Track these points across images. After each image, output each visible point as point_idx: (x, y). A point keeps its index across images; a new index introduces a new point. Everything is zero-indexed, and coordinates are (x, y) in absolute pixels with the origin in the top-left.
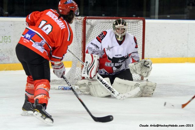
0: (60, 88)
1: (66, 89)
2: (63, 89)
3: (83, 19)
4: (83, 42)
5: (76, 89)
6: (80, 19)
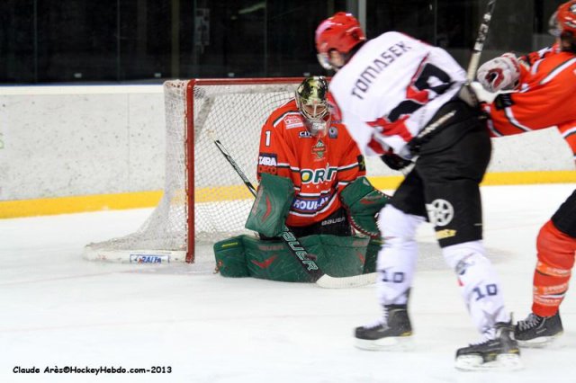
0: (133, 258)
1: (149, 261)
2: (141, 261)
3: (185, 86)
4: (187, 141)
5: (173, 259)
6: (179, 86)
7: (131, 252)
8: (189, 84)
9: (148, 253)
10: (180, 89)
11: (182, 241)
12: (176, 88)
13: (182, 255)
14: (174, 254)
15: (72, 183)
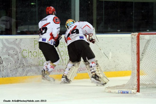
0: (119, 92)
1: (124, 93)
2: (122, 93)
4: (137, 53)
5: (132, 92)
6: (135, 35)
7: (119, 90)
8: (138, 34)
9: (124, 90)
10: (135, 36)
11: (136, 87)
12: (134, 36)
13: (135, 91)
14: (133, 91)
15: (116, 67)
